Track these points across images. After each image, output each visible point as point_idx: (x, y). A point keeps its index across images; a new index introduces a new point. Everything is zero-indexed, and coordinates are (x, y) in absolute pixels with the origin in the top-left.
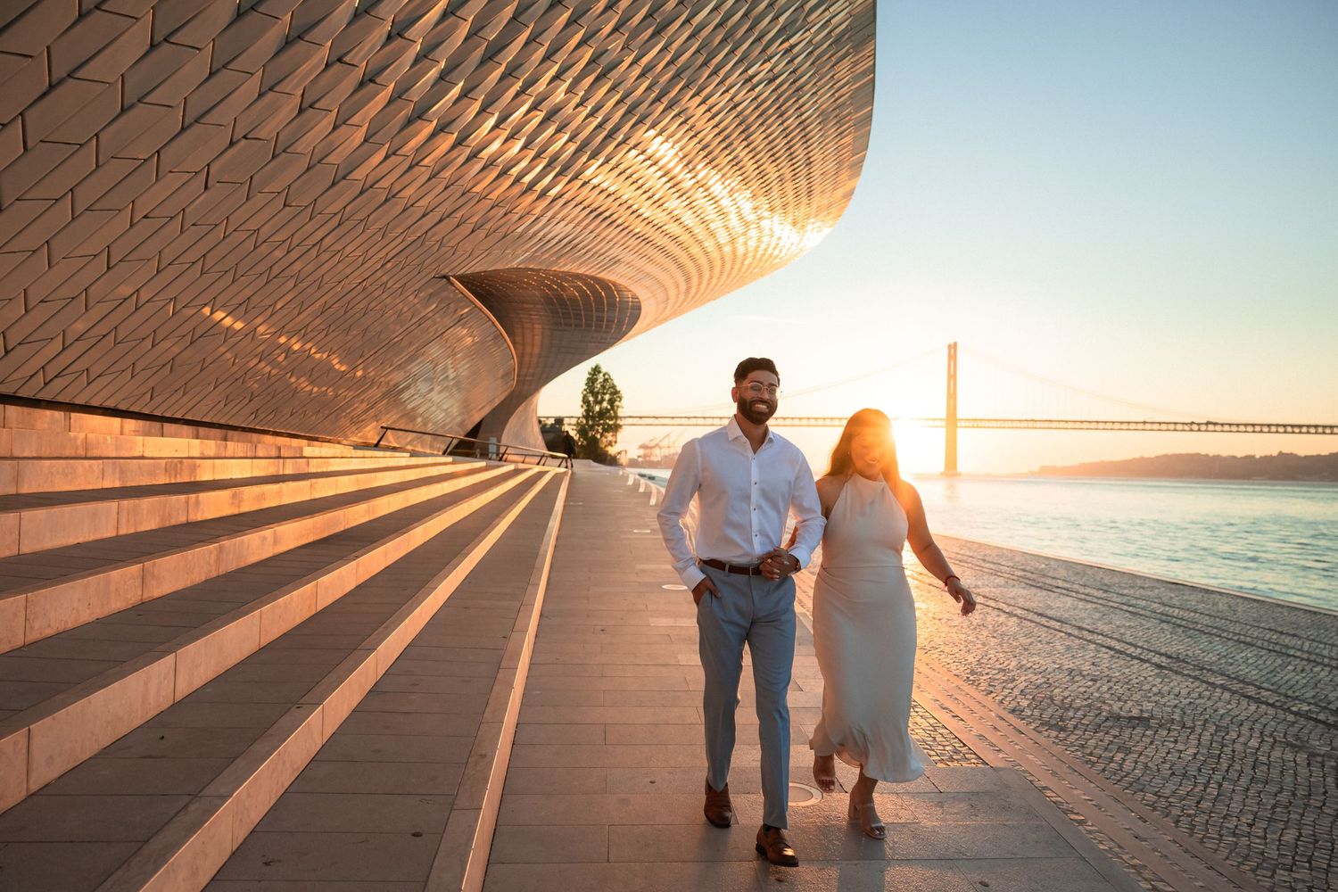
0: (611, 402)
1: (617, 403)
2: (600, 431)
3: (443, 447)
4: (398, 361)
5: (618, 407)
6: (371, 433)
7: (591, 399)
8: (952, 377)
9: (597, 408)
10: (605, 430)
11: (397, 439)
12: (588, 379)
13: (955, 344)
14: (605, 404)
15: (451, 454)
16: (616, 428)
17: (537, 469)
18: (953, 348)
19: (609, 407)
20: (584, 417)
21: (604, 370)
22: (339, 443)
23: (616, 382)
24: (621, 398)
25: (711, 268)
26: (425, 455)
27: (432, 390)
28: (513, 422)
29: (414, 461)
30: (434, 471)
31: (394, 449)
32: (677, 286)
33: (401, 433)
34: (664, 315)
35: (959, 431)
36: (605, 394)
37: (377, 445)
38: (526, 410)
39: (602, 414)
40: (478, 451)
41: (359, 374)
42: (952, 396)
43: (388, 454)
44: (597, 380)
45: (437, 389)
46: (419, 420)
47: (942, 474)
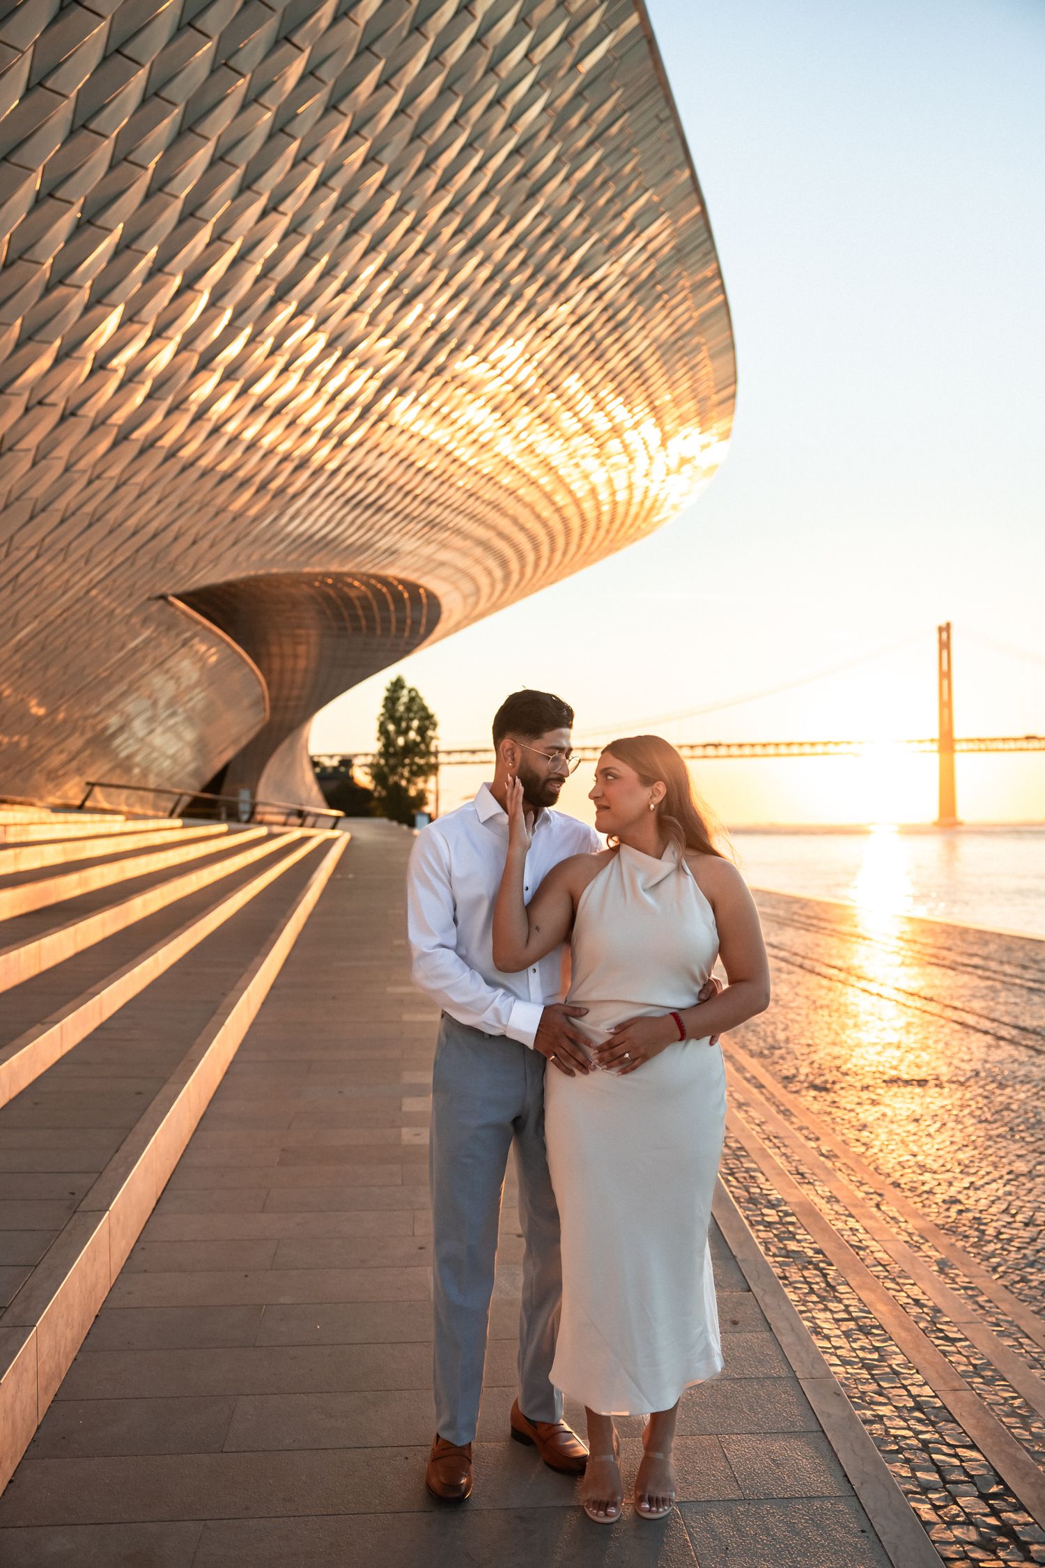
0: (422, 731)
1: (430, 733)
2: (406, 774)
3: (170, 805)
4: (108, 698)
5: (432, 738)
6: (73, 791)
7: (391, 727)
8: (945, 675)
9: (401, 741)
10: (414, 774)
11: (108, 798)
12: (387, 699)
13: (948, 625)
14: (412, 735)
15: (182, 816)
16: (434, 768)
17: (297, 833)
18: (945, 629)
19: (418, 739)
20: (381, 755)
21: (409, 683)
22: (32, 805)
23: (427, 703)
24: (435, 725)
25: (536, 547)
26: (145, 817)
27: (152, 732)
28: (273, 768)
29: (132, 826)
30: (157, 839)
31: (104, 811)
32: (489, 573)
33: (112, 790)
34: (477, 611)
35: (958, 758)
36: (412, 719)
37: (81, 808)
38: (292, 748)
39: (410, 749)
40: (223, 810)
41: (61, 716)
42: (946, 705)
43: (97, 817)
44: (398, 699)
45: (159, 730)
46: (136, 771)
47: (935, 824)
